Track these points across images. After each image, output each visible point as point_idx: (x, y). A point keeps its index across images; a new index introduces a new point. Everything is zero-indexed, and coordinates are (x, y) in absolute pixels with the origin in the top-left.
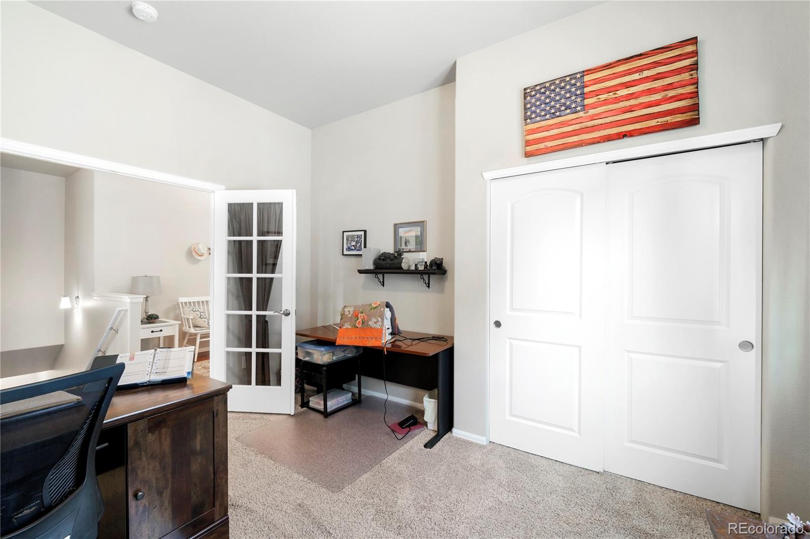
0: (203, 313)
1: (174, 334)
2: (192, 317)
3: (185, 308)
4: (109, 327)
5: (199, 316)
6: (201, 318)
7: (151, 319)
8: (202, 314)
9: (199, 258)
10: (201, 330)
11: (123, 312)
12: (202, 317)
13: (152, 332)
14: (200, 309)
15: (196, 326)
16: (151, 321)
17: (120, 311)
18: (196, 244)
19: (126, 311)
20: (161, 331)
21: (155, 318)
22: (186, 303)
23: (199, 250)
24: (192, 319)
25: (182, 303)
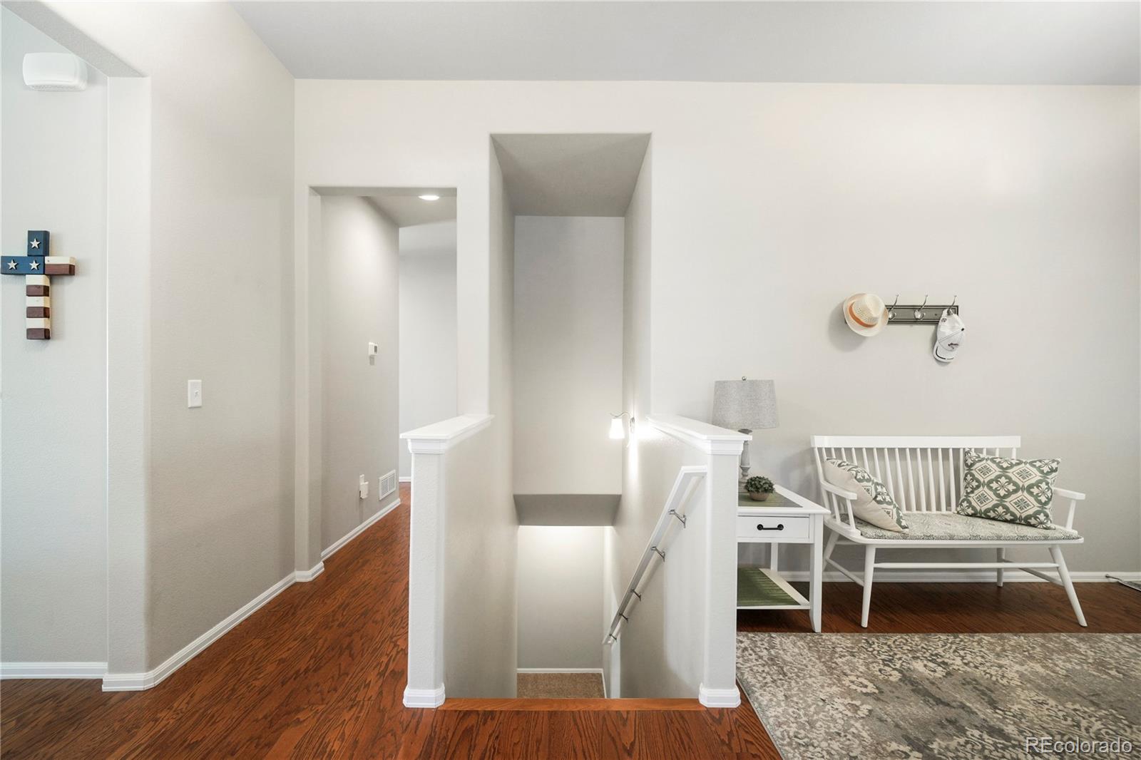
0: (882, 485)
1: (811, 542)
2: (853, 496)
3: (828, 464)
4: (667, 507)
5: (874, 496)
6: (879, 502)
7: (755, 491)
8: (879, 488)
9: (864, 332)
10: (880, 537)
11: (694, 480)
12: (879, 498)
13: (760, 527)
14: (875, 475)
15: (861, 521)
16: (755, 495)
17: (688, 476)
18: (853, 298)
19: (702, 476)
20: (780, 527)
21: (766, 491)
22: (828, 450)
23: (865, 309)
24: (852, 501)
25: (820, 449)
